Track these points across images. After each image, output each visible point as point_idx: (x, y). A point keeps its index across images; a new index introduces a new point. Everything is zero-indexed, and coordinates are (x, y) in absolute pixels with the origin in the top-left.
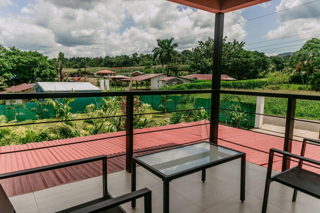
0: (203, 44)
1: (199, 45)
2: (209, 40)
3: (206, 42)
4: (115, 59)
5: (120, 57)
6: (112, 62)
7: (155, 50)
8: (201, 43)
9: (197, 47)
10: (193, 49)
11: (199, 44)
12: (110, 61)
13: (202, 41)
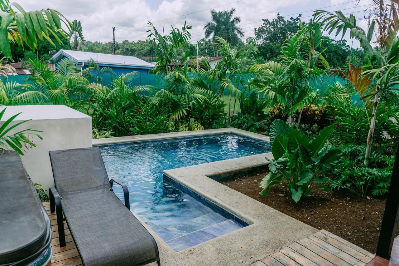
0: (269, 23)
1: (264, 24)
2: (278, 17)
3: (273, 21)
4: (137, 45)
5: (144, 42)
6: (133, 48)
7: (208, 25)
8: (267, 21)
9: (261, 27)
10: (256, 29)
11: (264, 22)
12: (130, 48)
13: (267, 19)
